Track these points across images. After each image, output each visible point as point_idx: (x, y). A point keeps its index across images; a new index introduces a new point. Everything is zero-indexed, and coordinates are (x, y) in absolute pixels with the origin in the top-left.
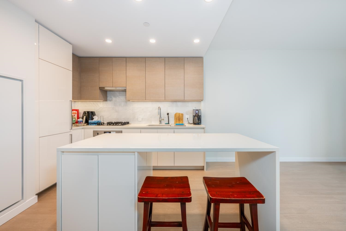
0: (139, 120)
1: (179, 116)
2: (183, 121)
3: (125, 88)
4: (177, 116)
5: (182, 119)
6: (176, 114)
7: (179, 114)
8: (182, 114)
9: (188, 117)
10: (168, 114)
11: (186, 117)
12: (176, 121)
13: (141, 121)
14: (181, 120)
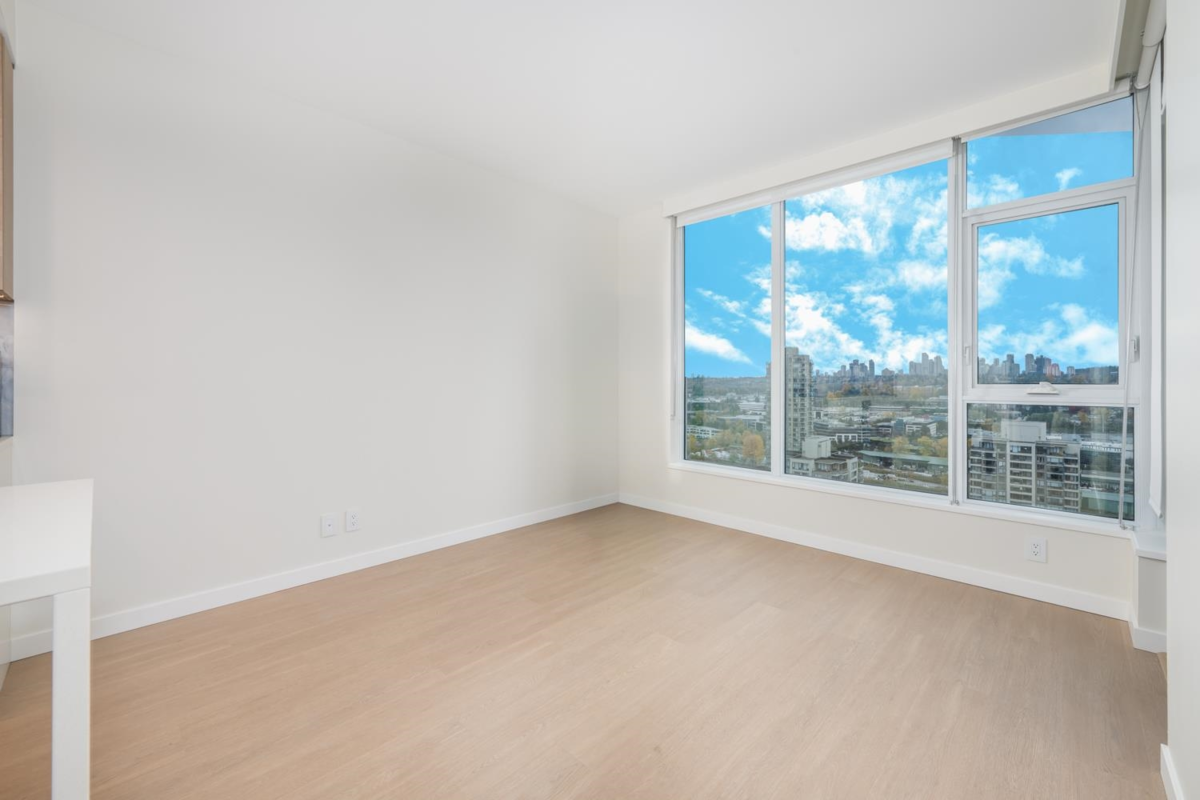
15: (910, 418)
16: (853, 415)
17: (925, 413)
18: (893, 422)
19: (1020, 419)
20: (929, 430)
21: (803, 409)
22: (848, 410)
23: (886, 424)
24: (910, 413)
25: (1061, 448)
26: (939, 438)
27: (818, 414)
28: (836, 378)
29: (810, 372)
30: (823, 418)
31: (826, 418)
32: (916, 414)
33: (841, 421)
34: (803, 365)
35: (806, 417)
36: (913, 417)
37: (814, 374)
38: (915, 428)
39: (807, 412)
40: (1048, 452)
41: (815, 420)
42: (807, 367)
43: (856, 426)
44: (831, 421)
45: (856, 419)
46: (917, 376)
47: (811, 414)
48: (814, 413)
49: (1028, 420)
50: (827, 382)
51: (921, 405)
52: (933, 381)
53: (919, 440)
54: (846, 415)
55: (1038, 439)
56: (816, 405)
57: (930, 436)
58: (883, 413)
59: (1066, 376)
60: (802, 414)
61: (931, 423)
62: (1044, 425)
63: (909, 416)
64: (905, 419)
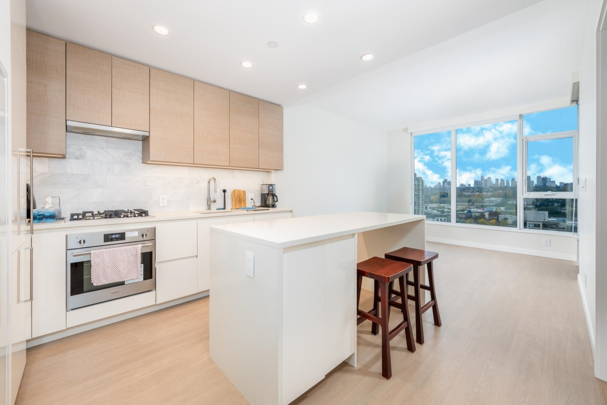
0: (161, 204)
1: (240, 194)
2: (245, 204)
3: (147, 134)
4: (236, 196)
5: (245, 201)
6: (234, 191)
7: (240, 191)
8: (244, 192)
9: (253, 197)
10: (224, 191)
11: (249, 196)
12: (235, 204)
13: (165, 206)
14: (242, 202)
15: (474, 209)
16: (444, 208)
17: (483, 207)
18: (465, 212)
19: (534, 210)
20: (485, 216)
21: (419, 205)
22: (442, 205)
23: (462, 212)
24: (475, 207)
25: (556, 225)
26: (490, 219)
27: (426, 208)
28: (435, 188)
29: (423, 186)
30: (428, 209)
31: (430, 210)
32: (478, 207)
33: (438, 211)
34: (419, 182)
35: (421, 209)
36: (476, 209)
37: (424, 187)
38: (477, 214)
39: (421, 206)
40: (549, 227)
41: (425, 211)
42: (421, 183)
43: (446, 214)
44: (433, 211)
45: (446, 210)
46: (478, 188)
47: (423, 207)
48: (424, 207)
49: (538, 210)
50: (431, 190)
51: (480, 203)
52: (487, 190)
53: (479, 221)
54: (440, 208)
55: (543, 220)
56: (425, 203)
57: (485, 219)
58: (461, 207)
59: (559, 187)
60: (418, 208)
61: (485, 212)
62: (547, 213)
63: (474, 208)
64: (472, 210)
